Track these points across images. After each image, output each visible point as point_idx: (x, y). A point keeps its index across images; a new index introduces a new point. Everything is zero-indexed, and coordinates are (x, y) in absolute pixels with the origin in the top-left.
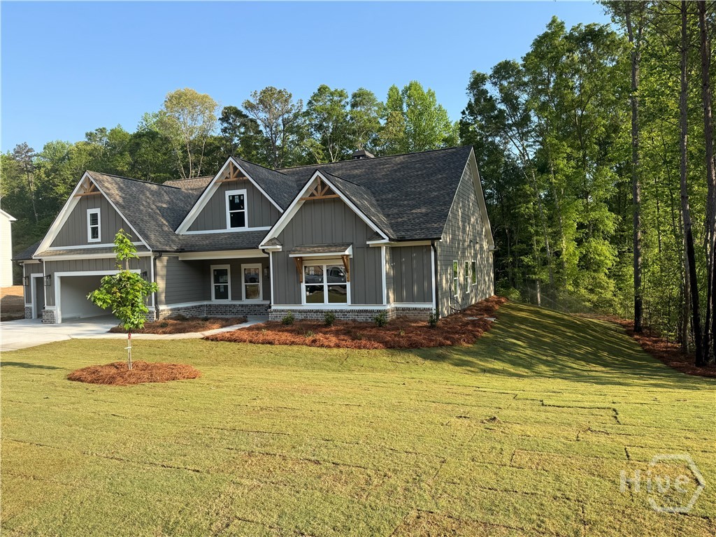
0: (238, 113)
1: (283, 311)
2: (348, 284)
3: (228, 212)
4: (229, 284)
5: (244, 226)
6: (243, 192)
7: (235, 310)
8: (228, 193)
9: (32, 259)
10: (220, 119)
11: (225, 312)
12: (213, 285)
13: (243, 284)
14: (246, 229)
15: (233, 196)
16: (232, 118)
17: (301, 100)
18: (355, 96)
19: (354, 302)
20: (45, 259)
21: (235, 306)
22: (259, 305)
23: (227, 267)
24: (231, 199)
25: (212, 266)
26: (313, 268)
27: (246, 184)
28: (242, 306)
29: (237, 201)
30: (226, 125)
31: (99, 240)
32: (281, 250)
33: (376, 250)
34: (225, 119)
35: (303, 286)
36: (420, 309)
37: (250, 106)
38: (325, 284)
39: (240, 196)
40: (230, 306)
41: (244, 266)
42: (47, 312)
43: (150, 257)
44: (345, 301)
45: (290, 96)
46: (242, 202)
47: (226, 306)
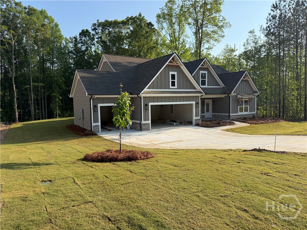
2: (249, 106)
3: (200, 79)
6: (206, 72)
14: (206, 86)
19: (250, 111)
24: (202, 74)
27: (207, 69)
31: (176, 87)
35: (239, 107)
38: (244, 106)
43: (199, 96)
46: (205, 76)
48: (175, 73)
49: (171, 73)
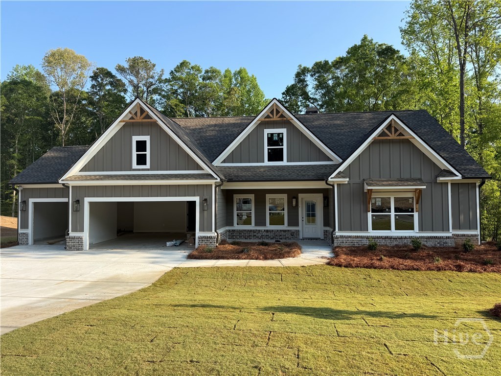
0: (109, 74)
1: (350, 237)
2: (416, 215)
3: (266, 147)
4: (253, 212)
5: (282, 160)
6: (284, 131)
7: (259, 235)
8: (267, 131)
9: (58, 183)
10: (90, 77)
11: (249, 237)
12: (235, 212)
13: (268, 212)
14: (284, 163)
15: (272, 134)
16: (101, 77)
17: (163, 70)
18: (207, 72)
19: (421, 229)
20: (71, 184)
21: (259, 231)
22: (284, 231)
23: (252, 197)
24: (269, 136)
25: (235, 196)
26: (380, 199)
27: (286, 123)
28: (267, 231)
29: (275, 138)
30: (94, 82)
31: (148, 166)
32: (347, 183)
33: (443, 185)
34: (94, 77)
35: (370, 214)
36: (468, 236)
37: (121, 69)
38: (393, 214)
39: (279, 134)
40: (254, 231)
41: (268, 196)
42: (74, 238)
43: (212, 185)
44: (413, 229)
45: (154, 66)
46: (282, 140)
47: (251, 231)
48: (147, 138)
49: (135, 139)
